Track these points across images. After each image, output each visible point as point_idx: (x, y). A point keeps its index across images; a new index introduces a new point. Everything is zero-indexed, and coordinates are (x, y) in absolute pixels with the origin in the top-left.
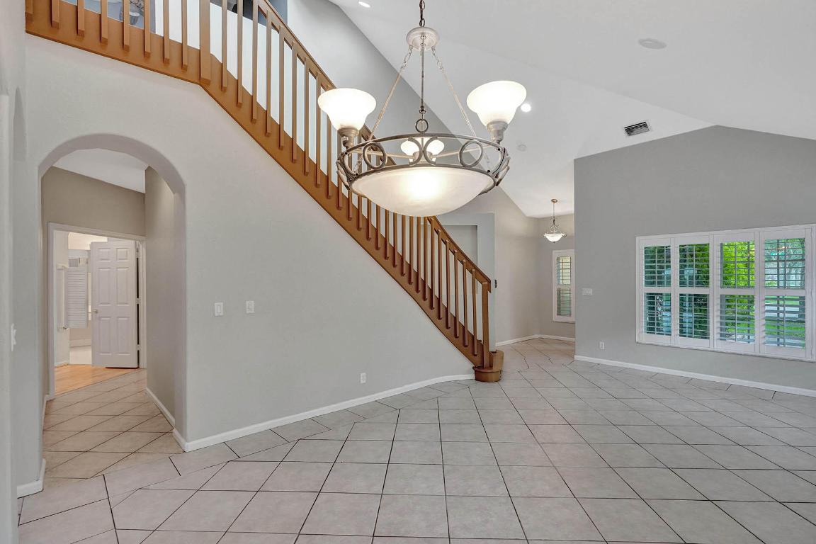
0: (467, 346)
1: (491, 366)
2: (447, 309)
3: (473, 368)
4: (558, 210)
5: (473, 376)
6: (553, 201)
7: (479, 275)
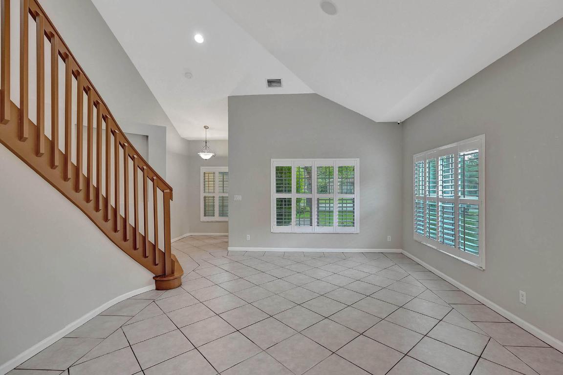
0: (147, 257)
1: (173, 273)
2: (125, 220)
3: (154, 278)
4: (209, 135)
5: (154, 287)
6: (205, 127)
7: (160, 183)
